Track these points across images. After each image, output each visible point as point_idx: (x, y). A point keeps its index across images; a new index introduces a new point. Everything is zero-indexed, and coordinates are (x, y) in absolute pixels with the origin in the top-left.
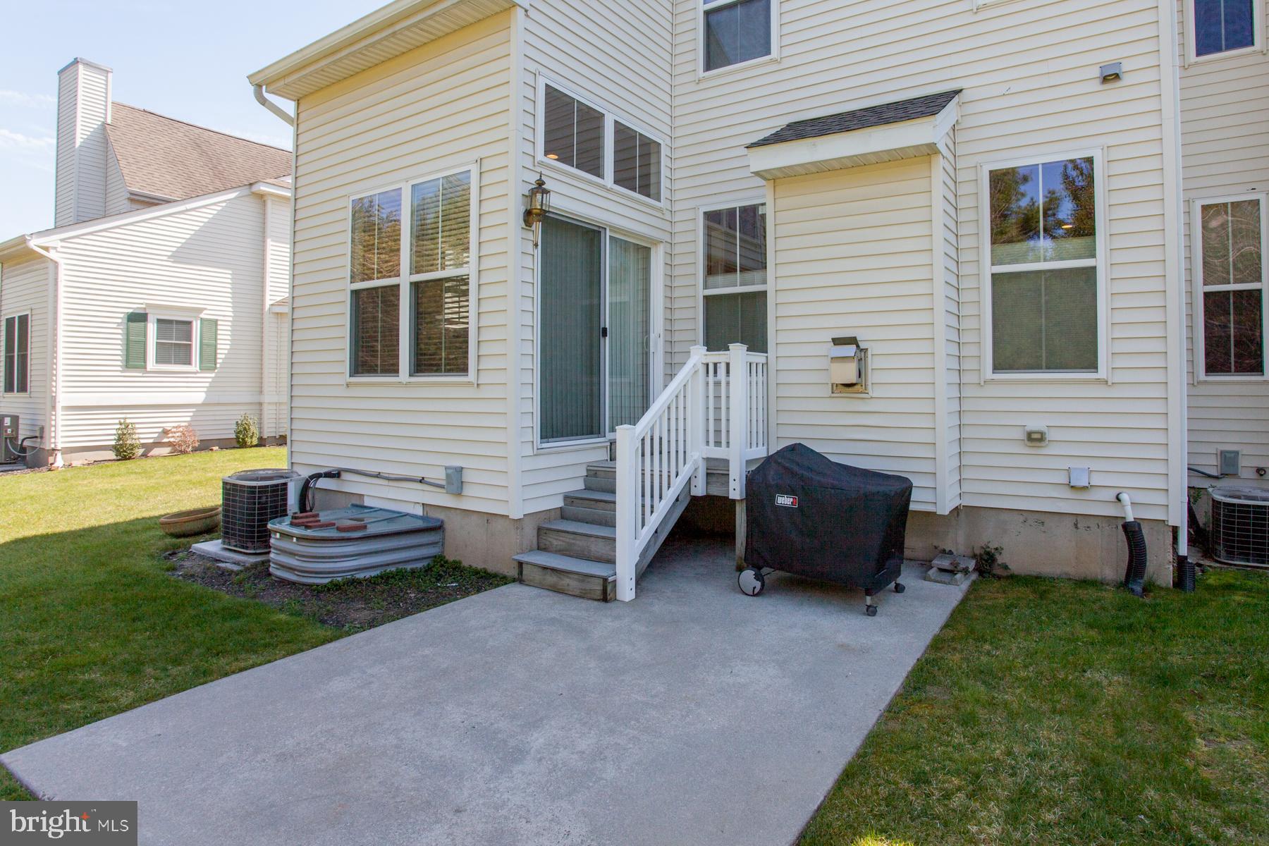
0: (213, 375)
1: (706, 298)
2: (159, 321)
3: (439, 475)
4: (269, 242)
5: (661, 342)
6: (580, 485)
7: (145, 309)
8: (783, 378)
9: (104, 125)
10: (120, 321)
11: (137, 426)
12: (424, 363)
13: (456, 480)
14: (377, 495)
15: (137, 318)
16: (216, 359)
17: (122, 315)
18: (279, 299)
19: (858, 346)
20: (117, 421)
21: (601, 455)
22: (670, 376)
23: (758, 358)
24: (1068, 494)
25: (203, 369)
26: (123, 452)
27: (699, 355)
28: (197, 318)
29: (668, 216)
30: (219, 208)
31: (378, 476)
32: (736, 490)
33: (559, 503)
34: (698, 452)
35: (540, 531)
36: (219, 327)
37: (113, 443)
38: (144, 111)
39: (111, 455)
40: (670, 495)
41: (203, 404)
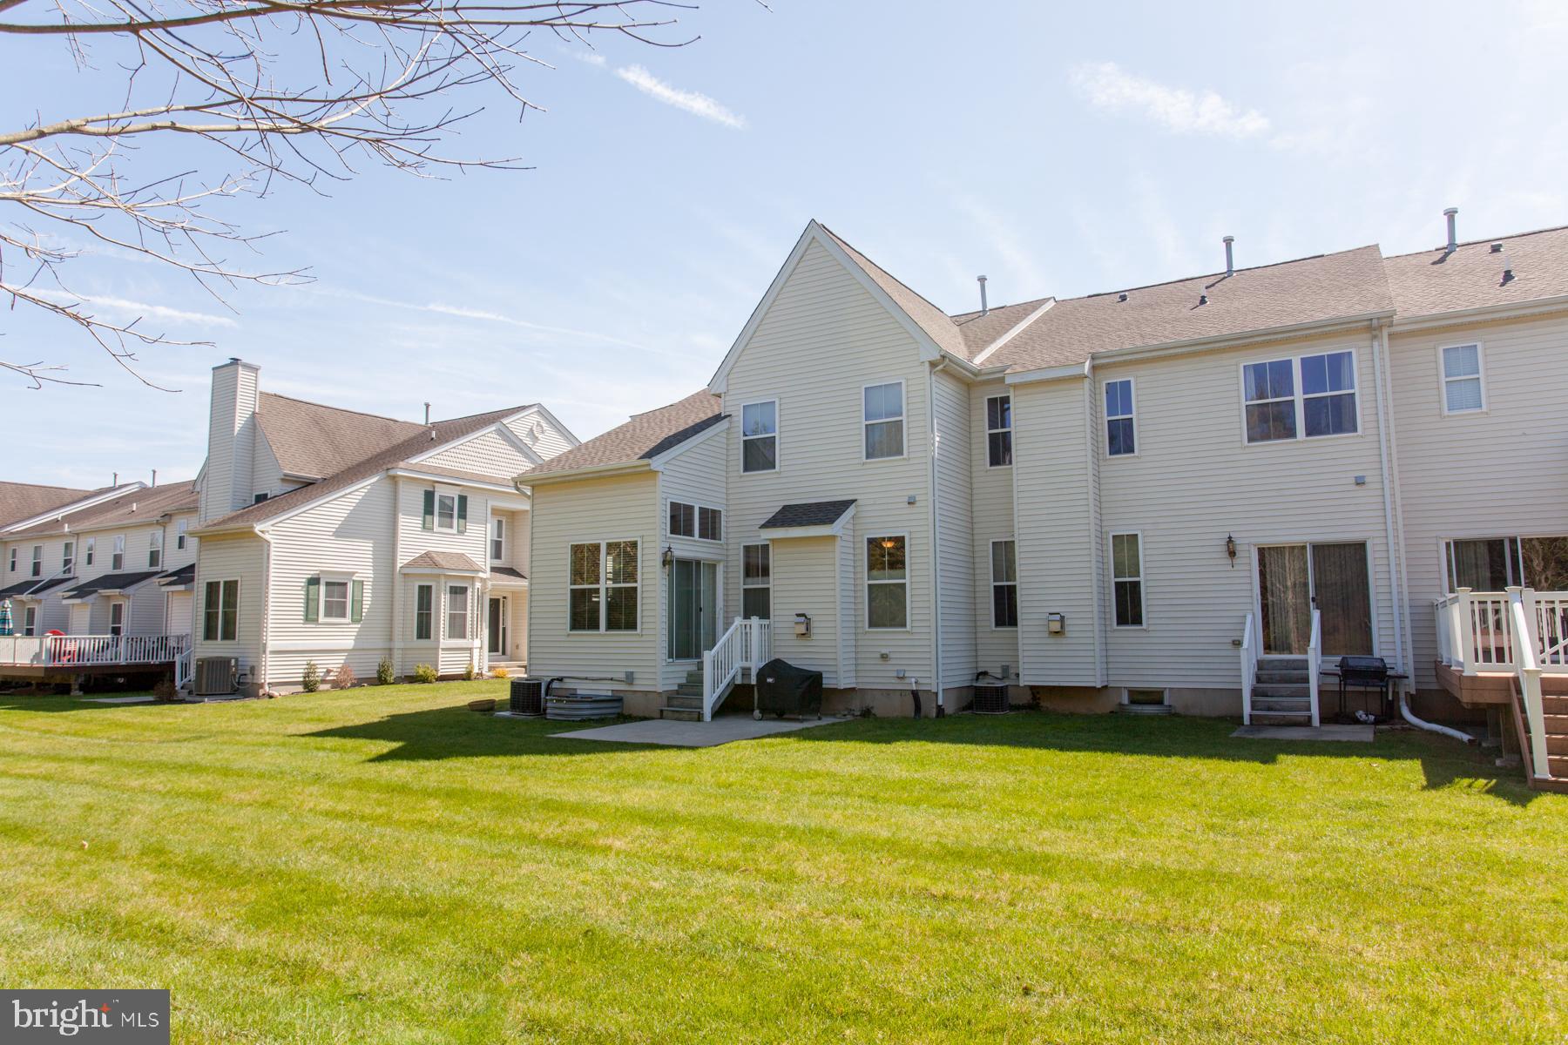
0: (359, 626)
1: (745, 590)
2: (328, 584)
3: (622, 676)
4: (400, 516)
5: (722, 612)
6: (685, 681)
7: (318, 574)
8: (777, 631)
9: (254, 413)
10: (303, 584)
11: (318, 666)
12: (612, 625)
13: (630, 678)
14: (583, 689)
15: (314, 581)
16: (362, 612)
17: (304, 580)
18: (406, 562)
19: (806, 617)
20: (305, 663)
21: (694, 668)
22: (726, 630)
23: (765, 622)
24: (898, 681)
25: (354, 621)
26: (309, 686)
27: (739, 621)
28: (350, 580)
29: (725, 547)
30: (366, 491)
31: (586, 679)
32: (754, 681)
33: (676, 688)
34: (738, 665)
35: (669, 698)
36: (365, 587)
37: (302, 679)
38: (276, 395)
39: (300, 688)
40: (725, 682)
41: (353, 650)
